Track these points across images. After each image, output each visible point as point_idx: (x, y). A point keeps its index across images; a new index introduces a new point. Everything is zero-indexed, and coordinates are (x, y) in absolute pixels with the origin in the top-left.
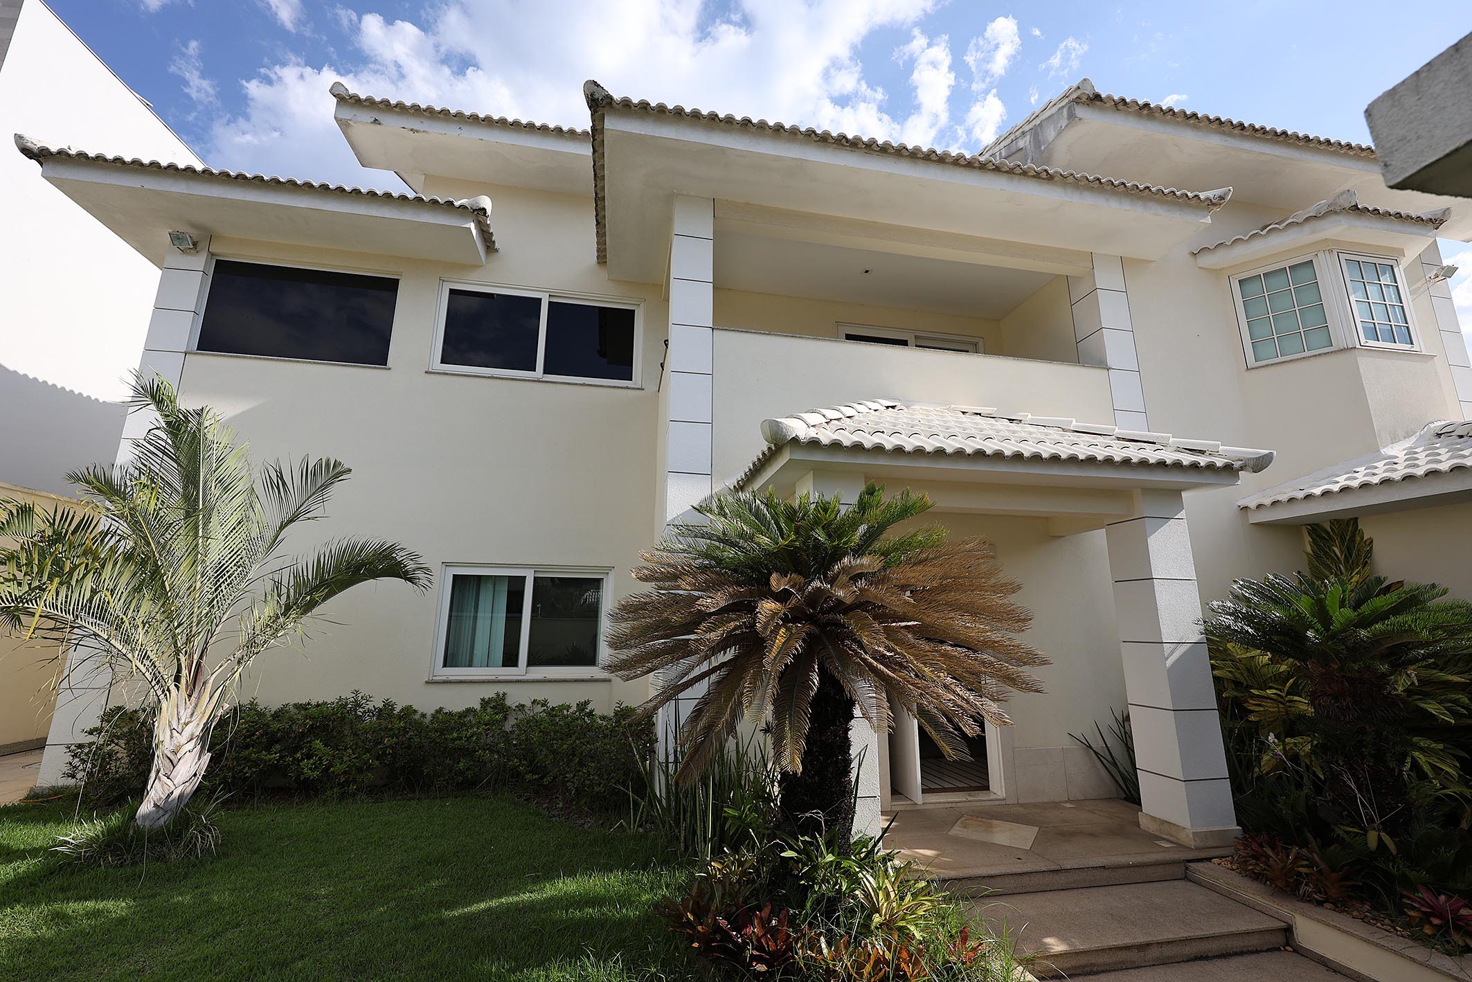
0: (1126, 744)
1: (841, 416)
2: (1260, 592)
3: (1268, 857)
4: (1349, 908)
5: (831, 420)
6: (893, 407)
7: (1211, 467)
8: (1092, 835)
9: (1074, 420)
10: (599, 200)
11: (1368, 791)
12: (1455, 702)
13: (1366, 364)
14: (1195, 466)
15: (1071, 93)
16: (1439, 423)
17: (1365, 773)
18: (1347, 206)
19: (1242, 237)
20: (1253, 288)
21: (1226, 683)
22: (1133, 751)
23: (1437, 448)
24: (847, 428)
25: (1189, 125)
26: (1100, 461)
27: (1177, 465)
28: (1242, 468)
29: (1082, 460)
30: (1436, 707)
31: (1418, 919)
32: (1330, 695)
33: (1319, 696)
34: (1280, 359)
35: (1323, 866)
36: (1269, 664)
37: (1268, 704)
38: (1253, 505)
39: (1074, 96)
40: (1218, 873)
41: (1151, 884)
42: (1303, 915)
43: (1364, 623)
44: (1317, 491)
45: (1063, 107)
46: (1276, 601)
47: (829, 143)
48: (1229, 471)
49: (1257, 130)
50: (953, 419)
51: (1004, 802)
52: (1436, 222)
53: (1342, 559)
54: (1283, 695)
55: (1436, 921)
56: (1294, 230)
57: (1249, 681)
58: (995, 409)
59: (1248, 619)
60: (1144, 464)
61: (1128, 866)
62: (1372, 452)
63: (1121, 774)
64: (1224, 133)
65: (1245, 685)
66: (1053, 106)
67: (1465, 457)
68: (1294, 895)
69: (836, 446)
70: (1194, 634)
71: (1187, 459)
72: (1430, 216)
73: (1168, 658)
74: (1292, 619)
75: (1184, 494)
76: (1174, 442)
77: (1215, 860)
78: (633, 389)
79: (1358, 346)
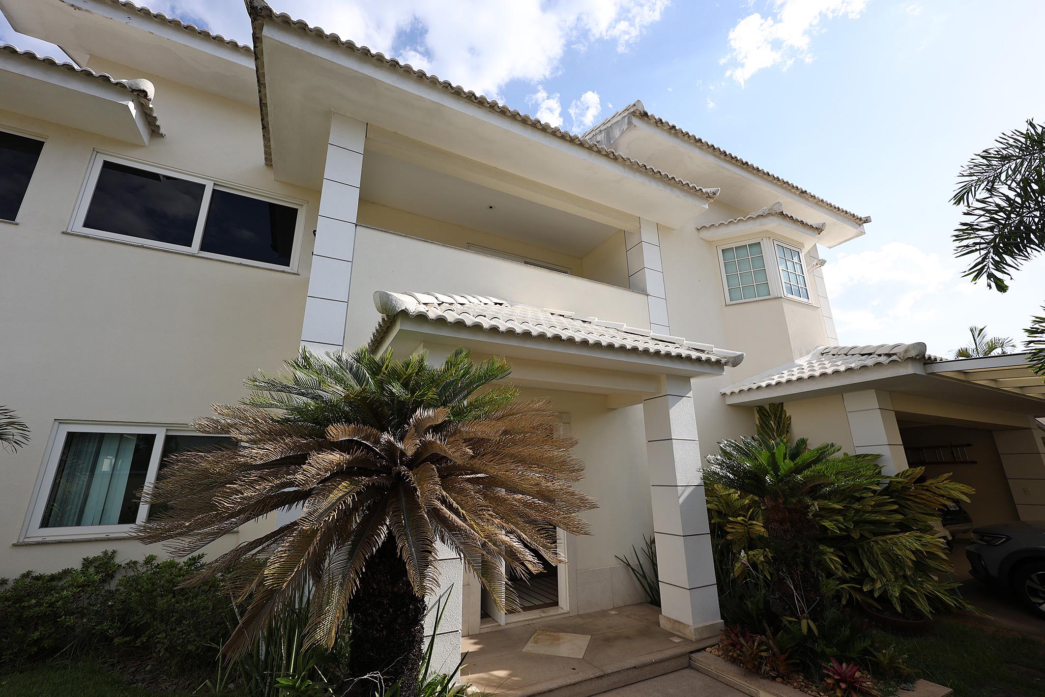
0: (652, 561)
1: (453, 301)
2: (737, 448)
3: (742, 646)
4: (791, 680)
5: (443, 303)
6: (501, 304)
7: (708, 361)
8: (628, 638)
9: (625, 324)
10: (263, 105)
11: (801, 590)
12: (837, 521)
13: (787, 307)
14: (699, 360)
15: (630, 108)
16: (821, 347)
17: (798, 577)
18: (778, 211)
19: (724, 222)
20: (729, 255)
21: (712, 512)
22: (657, 566)
23: (823, 361)
24: (455, 310)
25: (697, 146)
26: (640, 351)
27: (689, 358)
28: (726, 364)
29: (629, 349)
30: (829, 524)
31: (832, 684)
32: (778, 521)
33: (771, 522)
34: (743, 301)
35: (776, 649)
36: (738, 499)
37: (737, 527)
38: (728, 392)
39: (632, 110)
40: (710, 660)
41: (667, 675)
42: (765, 691)
43: (798, 470)
44: (764, 384)
45: (625, 116)
46: (746, 455)
47: (462, 97)
48: (719, 364)
49: (733, 158)
50: (542, 317)
51: (568, 615)
52: (819, 230)
53: (775, 428)
54: (747, 520)
55: (843, 686)
56: (751, 222)
57: (726, 510)
58: (574, 313)
59: (730, 468)
60: (668, 355)
61: (652, 664)
62: (789, 362)
63: (648, 583)
64: (715, 156)
65: (723, 513)
66: (619, 115)
67: (838, 366)
68: (758, 673)
69: (441, 321)
70: (696, 479)
71: (694, 355)
72: (816, 226)
73: (680, 497)
74: (756, 468)
75: (692, 380)
76: (687, 344)
77: (708, 649)
78: (289, 273)
79: (783, 297)
